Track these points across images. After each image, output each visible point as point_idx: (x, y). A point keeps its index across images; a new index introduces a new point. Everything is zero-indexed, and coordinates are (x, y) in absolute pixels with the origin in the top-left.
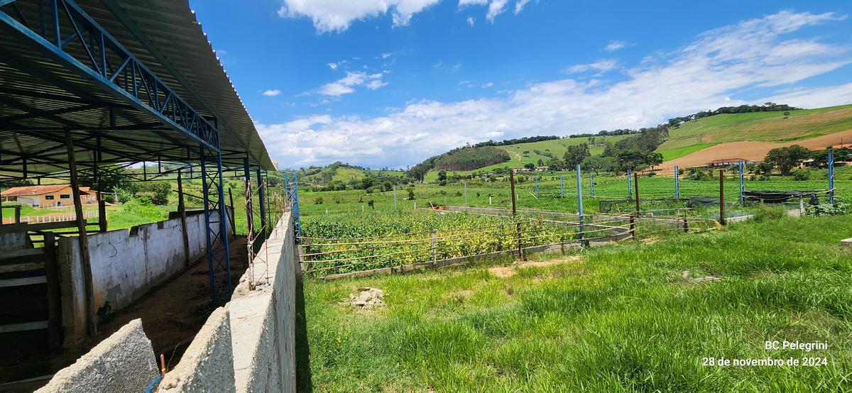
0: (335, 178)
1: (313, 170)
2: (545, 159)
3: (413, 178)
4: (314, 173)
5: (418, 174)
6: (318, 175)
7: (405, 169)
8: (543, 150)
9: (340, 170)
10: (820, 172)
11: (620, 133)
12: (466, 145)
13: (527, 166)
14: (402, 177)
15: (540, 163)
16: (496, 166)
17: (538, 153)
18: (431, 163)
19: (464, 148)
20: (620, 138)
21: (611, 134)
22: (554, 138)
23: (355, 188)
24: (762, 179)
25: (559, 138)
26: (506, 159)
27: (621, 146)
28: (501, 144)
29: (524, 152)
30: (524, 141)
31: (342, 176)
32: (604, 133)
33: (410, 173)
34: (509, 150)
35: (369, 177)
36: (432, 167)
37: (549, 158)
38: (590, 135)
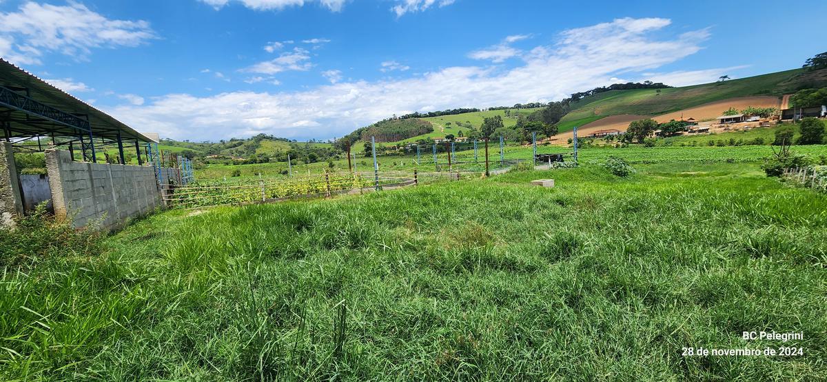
0: (258, 151)
1: (234, 143)
2: (465, 130)
3: (341, 150)
4: (235, 146)
5: (346, 145)
6: (240, 148)
7: (333, 140)
8: (463, 122)
9: (263, 143)
10: (665, 140)
11: (532, 106)
12: (392, 117)
13: (448, 137)
14: (329, 149)
15: (460, 134)
16: (420, 138)
17: (459, 124)
18: (358, 135)
19: (391, 119)
20: (531, 111)
21: (525, 107)
22: (475, 110)
23: (279, 160)
24: (623, 147)
25: (479, 111)
26: (430, 130)
27: (531, 118)
28: (426, 116)
29: (447, 124)
30: (448, 113)
31: (266, 148)
32: (518, 106)
33: (336, 145)
34: (433, 122)
35: (295, 149)
36: (360, 139)
37: (468, 129)
38: (507, 108)
